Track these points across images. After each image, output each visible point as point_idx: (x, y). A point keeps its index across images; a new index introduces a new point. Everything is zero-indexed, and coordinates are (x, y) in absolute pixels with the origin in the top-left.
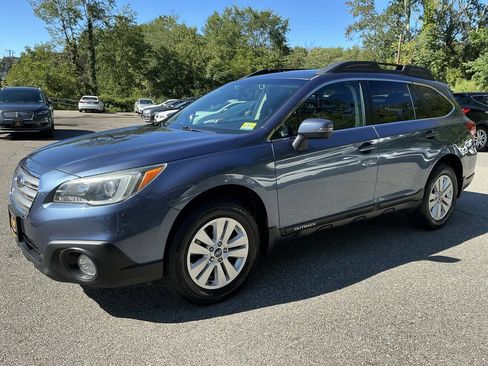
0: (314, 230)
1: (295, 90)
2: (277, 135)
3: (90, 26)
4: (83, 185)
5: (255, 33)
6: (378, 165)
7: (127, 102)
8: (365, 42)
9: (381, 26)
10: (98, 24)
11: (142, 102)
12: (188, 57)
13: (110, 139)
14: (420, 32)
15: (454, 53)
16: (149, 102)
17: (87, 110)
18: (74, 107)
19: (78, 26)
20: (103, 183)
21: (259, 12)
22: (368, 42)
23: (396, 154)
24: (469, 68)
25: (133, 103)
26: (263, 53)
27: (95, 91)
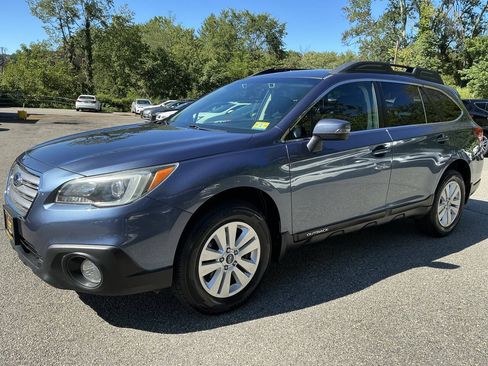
0: (326, 236)
1: (308, 90)
2: (290, 136)
3: (88, 25)
4: (87, 185)
5: (252, 36)
6: (391, 168)
7: (124, 102)
8: (361, 48)
9: (377, 32)
10: (96, 23)
11: (139, 102)
12: (185, 58)
13: (105, 137)
14: (415, 39)
15: (448, 60)
16: (146, 103)
17: (83, 110)
18: (70, 106)
19: (75, 25)
20: (110, 183)
21: (256, 15)
22: (365, 48)
23: (408, 157)
24: (464, 75)
25: (129, 103)
26: (259, 56)
27: (92, 91)
